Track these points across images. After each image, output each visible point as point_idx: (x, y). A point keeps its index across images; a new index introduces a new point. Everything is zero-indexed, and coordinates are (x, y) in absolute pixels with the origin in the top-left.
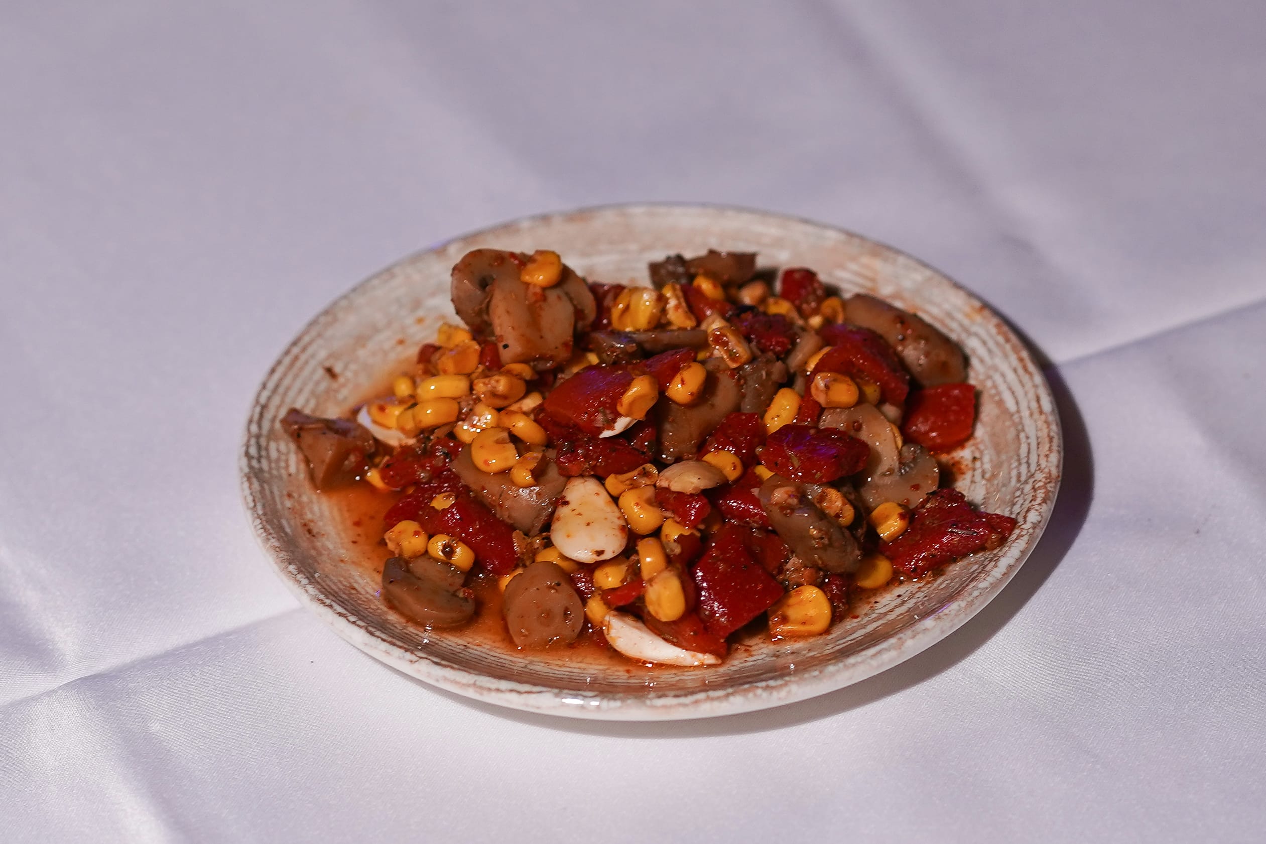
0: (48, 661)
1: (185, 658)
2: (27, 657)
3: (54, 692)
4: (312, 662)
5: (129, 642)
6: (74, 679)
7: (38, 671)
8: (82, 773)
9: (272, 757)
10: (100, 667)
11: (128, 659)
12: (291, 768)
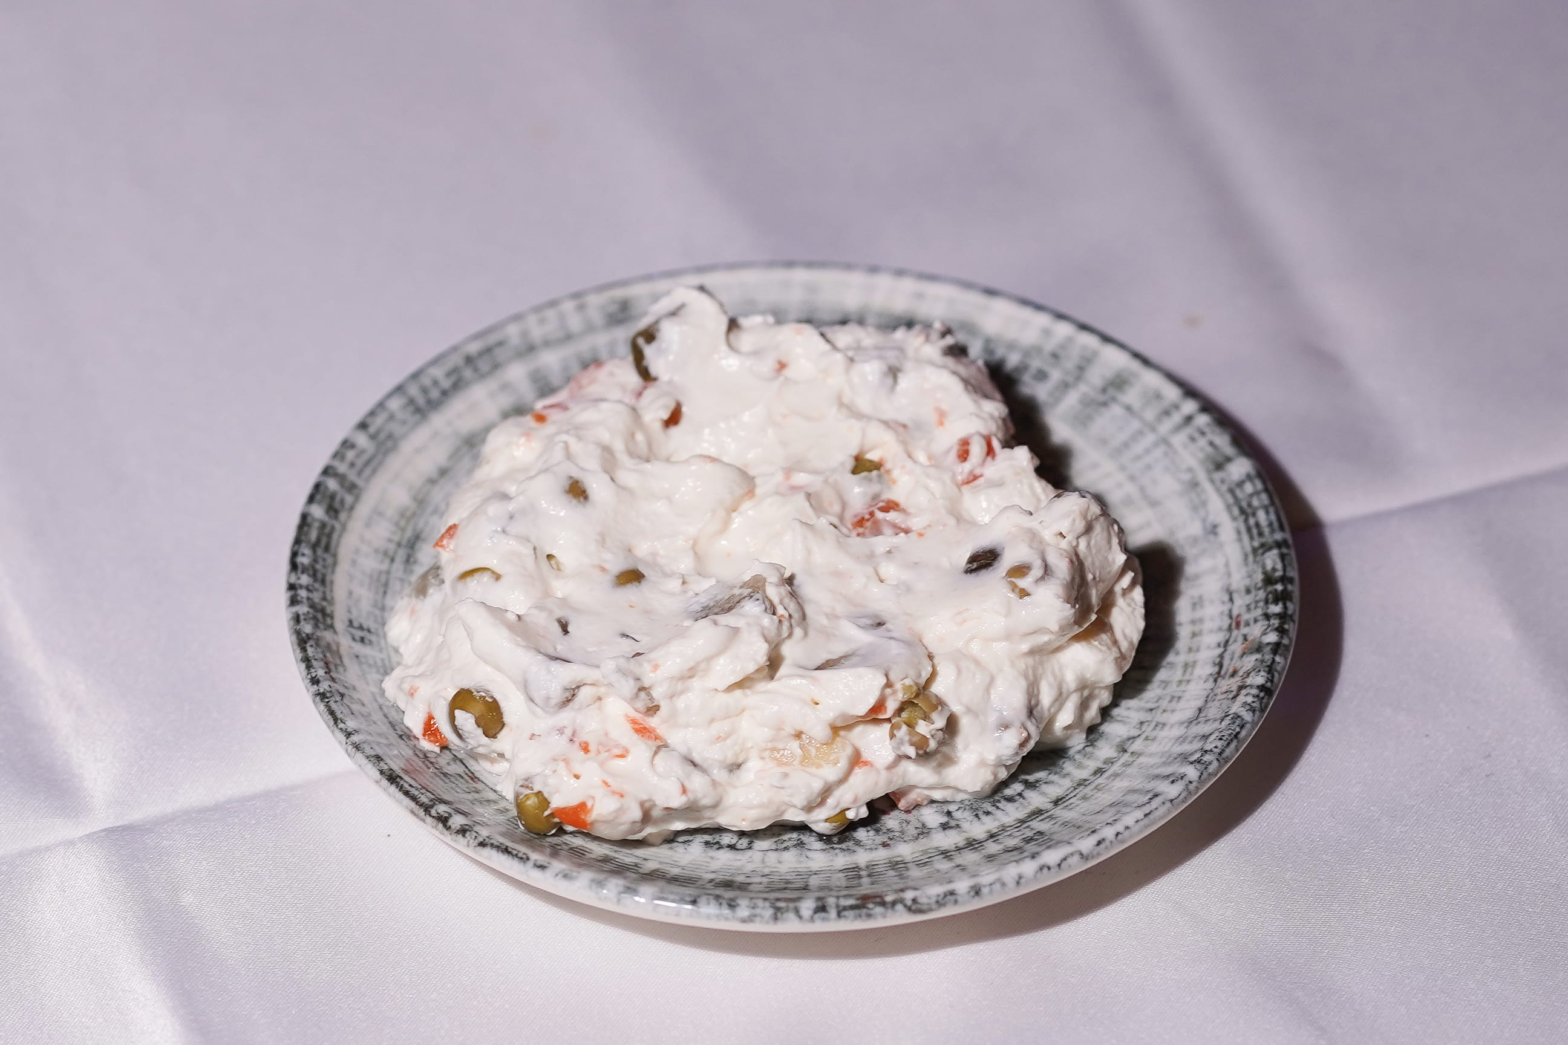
0: (70, 802)
1: (236, 814)
2: (46, 796)
3: (72, 843)
4: (389, 836)
5: (172, 788)
6: (99, 829)
7: (57, 815)
8: (92, 949)
9: (323, 951)
10: (135, 816)
11: (169, 808)
12: (344, 968)
